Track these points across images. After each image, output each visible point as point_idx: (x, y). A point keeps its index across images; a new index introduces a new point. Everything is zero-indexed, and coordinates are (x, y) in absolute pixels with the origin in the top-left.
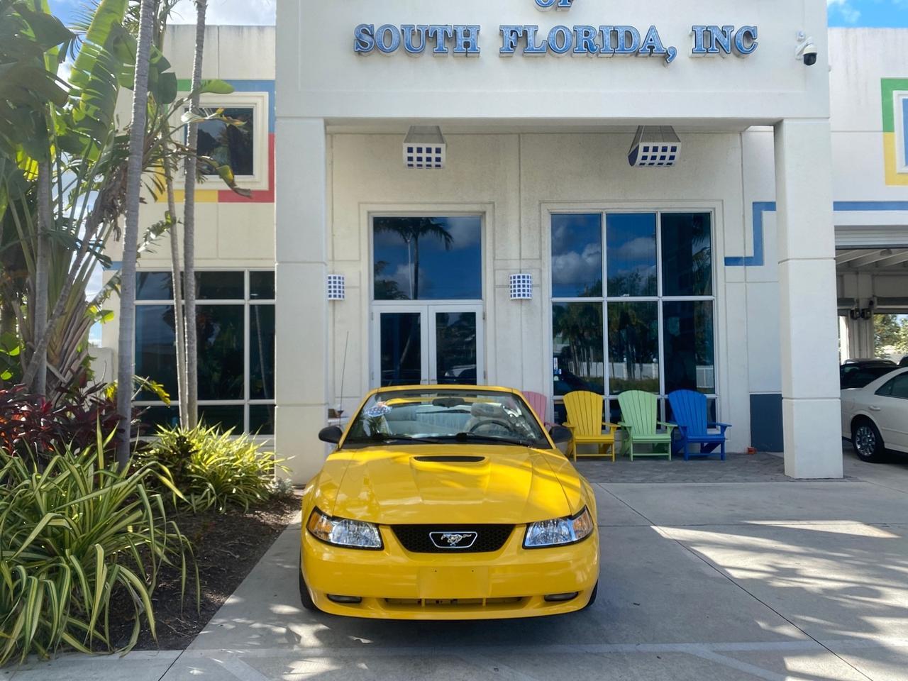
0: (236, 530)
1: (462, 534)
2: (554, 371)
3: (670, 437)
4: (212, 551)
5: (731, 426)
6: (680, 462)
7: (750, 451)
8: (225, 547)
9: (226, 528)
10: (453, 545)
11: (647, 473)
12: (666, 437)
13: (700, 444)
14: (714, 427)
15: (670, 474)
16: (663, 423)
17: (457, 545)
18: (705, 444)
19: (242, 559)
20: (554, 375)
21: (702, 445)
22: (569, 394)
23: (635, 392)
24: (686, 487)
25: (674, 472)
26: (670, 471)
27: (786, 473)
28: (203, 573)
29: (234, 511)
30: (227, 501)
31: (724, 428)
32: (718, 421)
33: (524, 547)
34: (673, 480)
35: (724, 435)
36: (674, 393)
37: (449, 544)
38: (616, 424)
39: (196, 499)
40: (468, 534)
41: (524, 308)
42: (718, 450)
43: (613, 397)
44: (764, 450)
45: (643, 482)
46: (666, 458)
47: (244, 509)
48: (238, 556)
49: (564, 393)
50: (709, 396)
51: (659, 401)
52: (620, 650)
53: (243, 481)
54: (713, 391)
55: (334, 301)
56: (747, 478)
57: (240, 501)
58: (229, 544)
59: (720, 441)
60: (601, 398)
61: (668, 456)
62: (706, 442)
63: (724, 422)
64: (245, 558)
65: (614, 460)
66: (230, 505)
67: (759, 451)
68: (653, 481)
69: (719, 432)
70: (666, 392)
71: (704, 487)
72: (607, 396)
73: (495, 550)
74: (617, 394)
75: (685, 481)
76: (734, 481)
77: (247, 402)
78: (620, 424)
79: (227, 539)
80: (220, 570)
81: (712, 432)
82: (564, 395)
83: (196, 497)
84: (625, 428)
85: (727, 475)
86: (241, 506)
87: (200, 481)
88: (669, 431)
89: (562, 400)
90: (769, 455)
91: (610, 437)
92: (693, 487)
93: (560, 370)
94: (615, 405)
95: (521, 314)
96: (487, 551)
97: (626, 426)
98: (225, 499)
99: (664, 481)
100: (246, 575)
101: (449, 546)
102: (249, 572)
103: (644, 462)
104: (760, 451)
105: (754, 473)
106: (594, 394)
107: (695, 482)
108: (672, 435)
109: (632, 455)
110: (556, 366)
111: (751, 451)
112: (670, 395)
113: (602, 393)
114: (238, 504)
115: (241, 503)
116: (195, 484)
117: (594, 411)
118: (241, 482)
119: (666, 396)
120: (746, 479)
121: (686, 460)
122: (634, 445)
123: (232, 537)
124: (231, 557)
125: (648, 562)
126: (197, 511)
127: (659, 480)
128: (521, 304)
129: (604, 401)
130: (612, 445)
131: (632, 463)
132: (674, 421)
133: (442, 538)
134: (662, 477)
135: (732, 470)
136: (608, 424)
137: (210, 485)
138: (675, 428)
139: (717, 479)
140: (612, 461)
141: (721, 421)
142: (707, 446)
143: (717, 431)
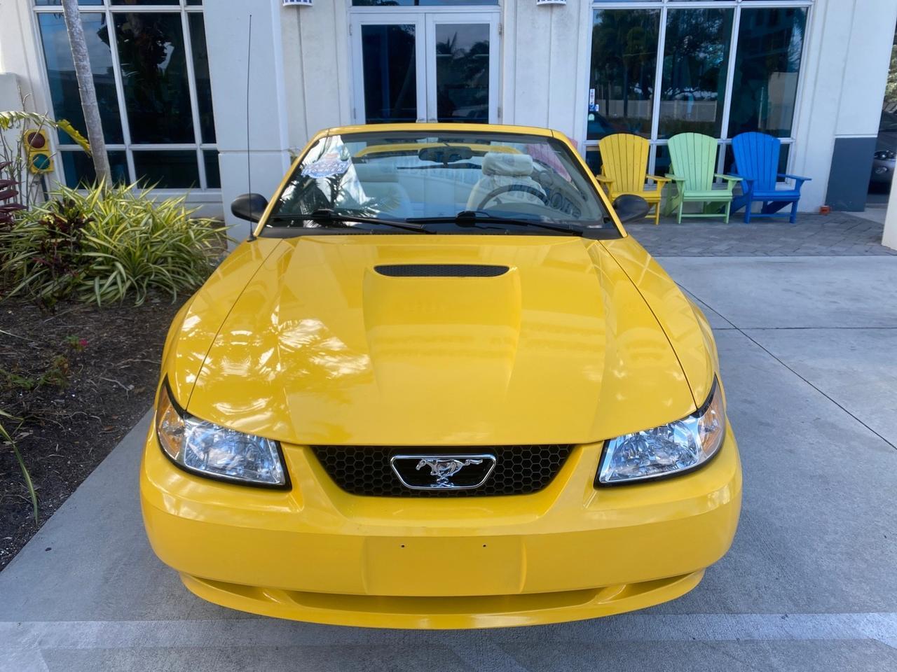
0: (144, 336)
1: (463, 460)
2: (590, 107)
3: (731, 194)
4: (89, 381)
5: (810, 180)
6: (741, 226)
7: (823, 211)
8: (114, 372)
9: (130, 333)
10: (442, 481)
11: (703, 241)
12: (726, 194)
13: (762, 203)
14: (781, 179)
15: (733, 242)
16: (720, 176)
17: (451, 480)
18: (769, 203)
19: (137, 391)
20: (590, 113)
21: (765, 204)
22: (607, 138)
23: (690, 135)
24: (759, 263)
25: (737, 240)
26: (732, 239)
27: (884, 243)
28: (61, 426)
29: (157, 300)
30: (149, 286)
31: (800, 181)
32: (789, 172)
33: (598, 484)
34: (740, 252)
35: (799, 192)
36: (739, 136)
37: (433, 480)
38: (664, 176)
39: (101, 286)
40: (476, 460)
41: (554, 17)
42: (788, 209)
43: (661, 142)
44: (841, 209)
45: (701, 254)
46: (722, 220)
47: (172, 296)
48: (131, 387)
49: (599, 136)
50: (784, 140)
51: (719, 146)
52: (756, 635)
53: (172, 258)
54: (787, 134)
55: (298, 7)
56: (835, 249)
57: (167, 286)
58: (122, 364)
59: (793, 199)
60: (646, 142)
61: (725, 218)
62: (771, 200)
63: (798, 174)
64: (142, 390)
65: (657, 223)
66: (153, 293)
67: (833, 210)
68: (714, 254)
69: (793, 188)
70: (730, 135)
71: (782, 263)
72: (655, 140)
73: (535, 491)
74: (668, 137)
75: (754, 253)
76: (819, 254)
77: (199, 146)
78: (669, 178)
79: (126, 355)
80: (90, 419)
81: (780, 187)
82: (600, 139)
83: (102, 282)
84: (674, 182)
85: (807, 245)
86: (168, 292)
87: (107, 261)
88: (731, 186)
89: (598, 147)
90: (849, 216)
91: (655, 195)
92: (768, 263)
93: (597, 105)
94: (663, 153)
95: (551, 27)
96: (518, 493)
97: (676, 179)
98: (145, 283)
99: (728, 253)
100: (134, 423)
101: (435, 483)
102: (142, 417)
103: (695, 225)
104: (836, 210)
105: (840, 242)
106: (638, 138)
107: (768, 255)
108: (734, 191)
109: (681, 216)
110: (592, 100)
111: (826, 210)
112: (735, 138)
113: (649, 138)
114: (165, 290)
115: (168, 289)
116: (101, 264)
117: (637, 161)
118: (170, 260)
119: (729, 141)
120: (833, 252)
121: (747, 223)
122: (684, 203)
123: (134, 349)
124: (120, 389)
125: (745, 401)
126: (103, 302)
127: (721, 252)
128: (552, 12)
129: (650, 147)
130: (657, 203)
131: (680, 227)
132: (736, 173)
133: (418, 467)
134: (723, 247)
135: (809, 236)
136: (652, 177)
137: (119, 266)
138: (739, 182)
139: (795, 251)
140: (655, 224)
141: (792, 172)
142: (771, 204)
143: (789, 186)
